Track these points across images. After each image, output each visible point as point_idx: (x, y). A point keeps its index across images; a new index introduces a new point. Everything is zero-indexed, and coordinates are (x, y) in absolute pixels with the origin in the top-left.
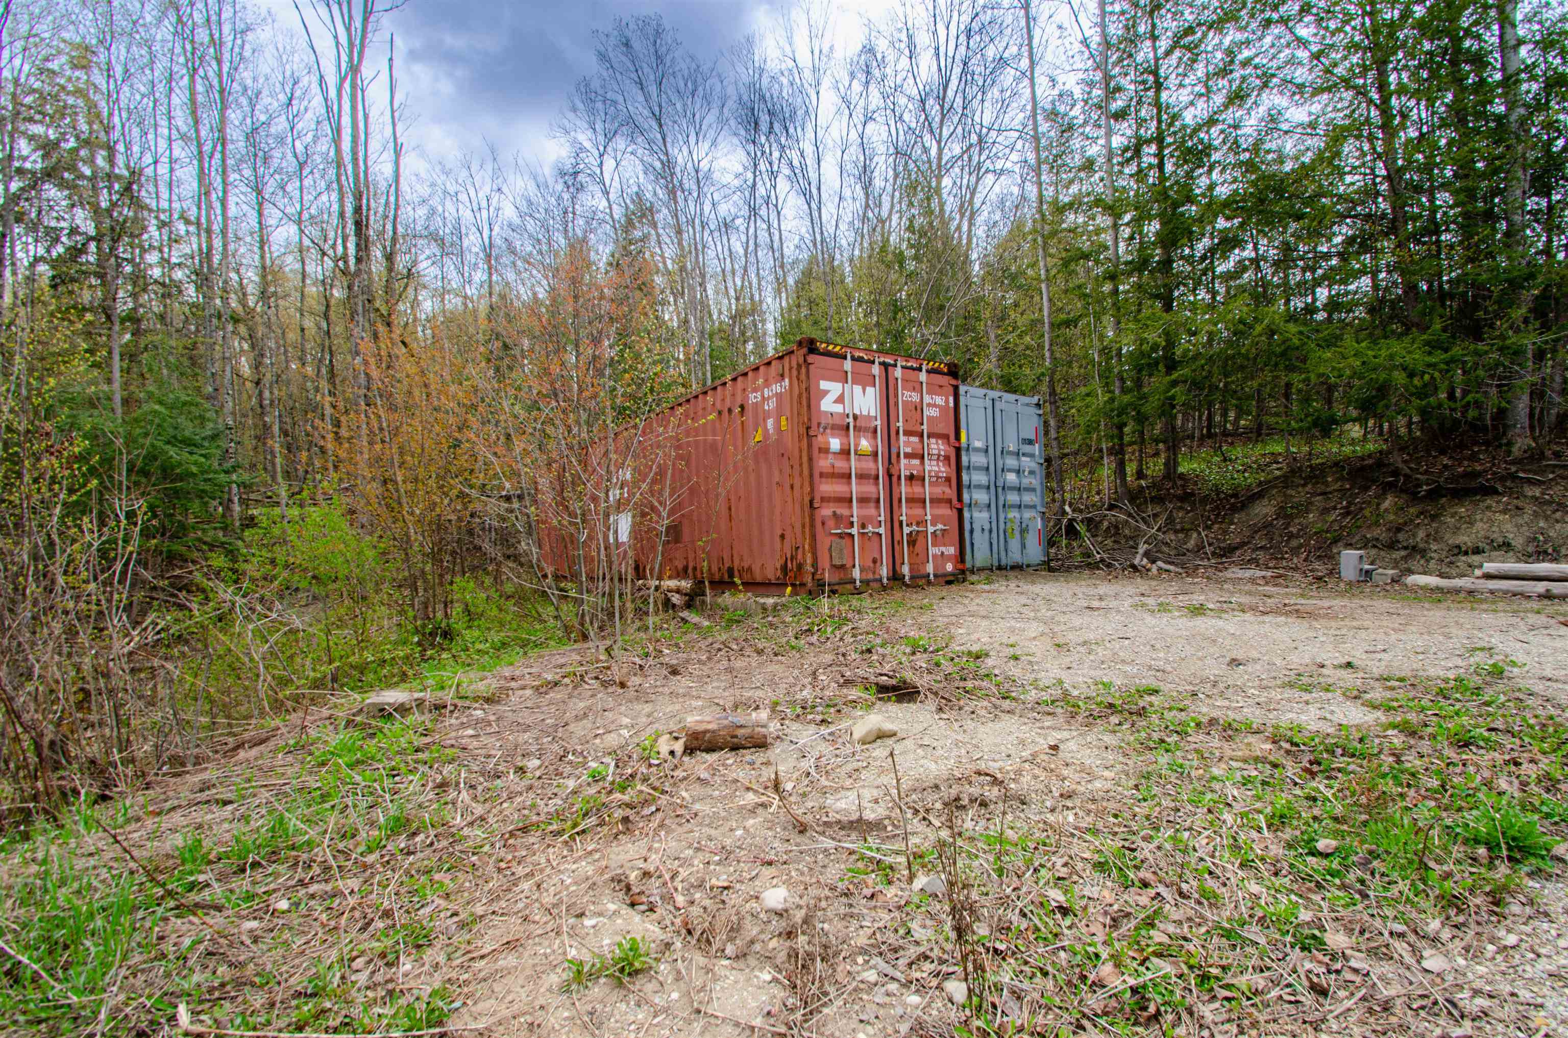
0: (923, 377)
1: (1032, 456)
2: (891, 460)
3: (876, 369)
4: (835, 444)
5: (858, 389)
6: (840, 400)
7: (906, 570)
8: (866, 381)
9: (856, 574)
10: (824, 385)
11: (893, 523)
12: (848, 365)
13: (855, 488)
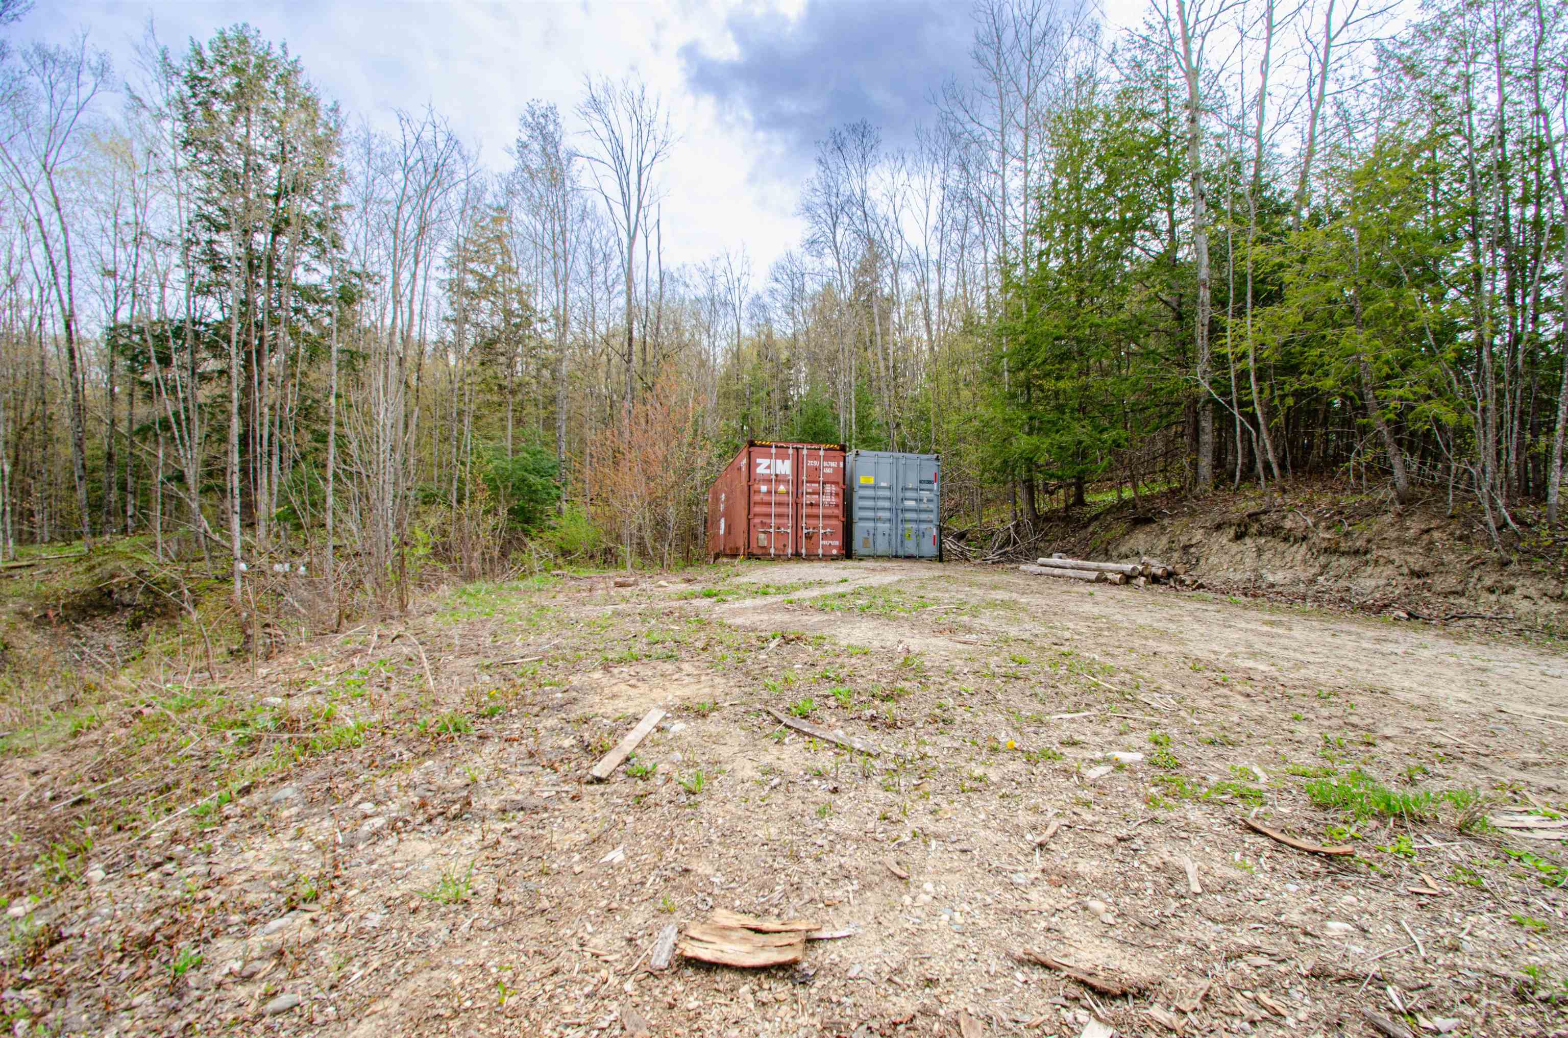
0: (822, 453)
1: (931, 490)
2: (797, 495)
3: (791, 451)
4: (764, 488)
5: (779, 462)
6: (769, 467)
7: (803, 551)
8: (784, 457)
9: (772, 551)
10: (759, 461)
11: (797, 528)
12: (773, 450)
13: (773, 510)
